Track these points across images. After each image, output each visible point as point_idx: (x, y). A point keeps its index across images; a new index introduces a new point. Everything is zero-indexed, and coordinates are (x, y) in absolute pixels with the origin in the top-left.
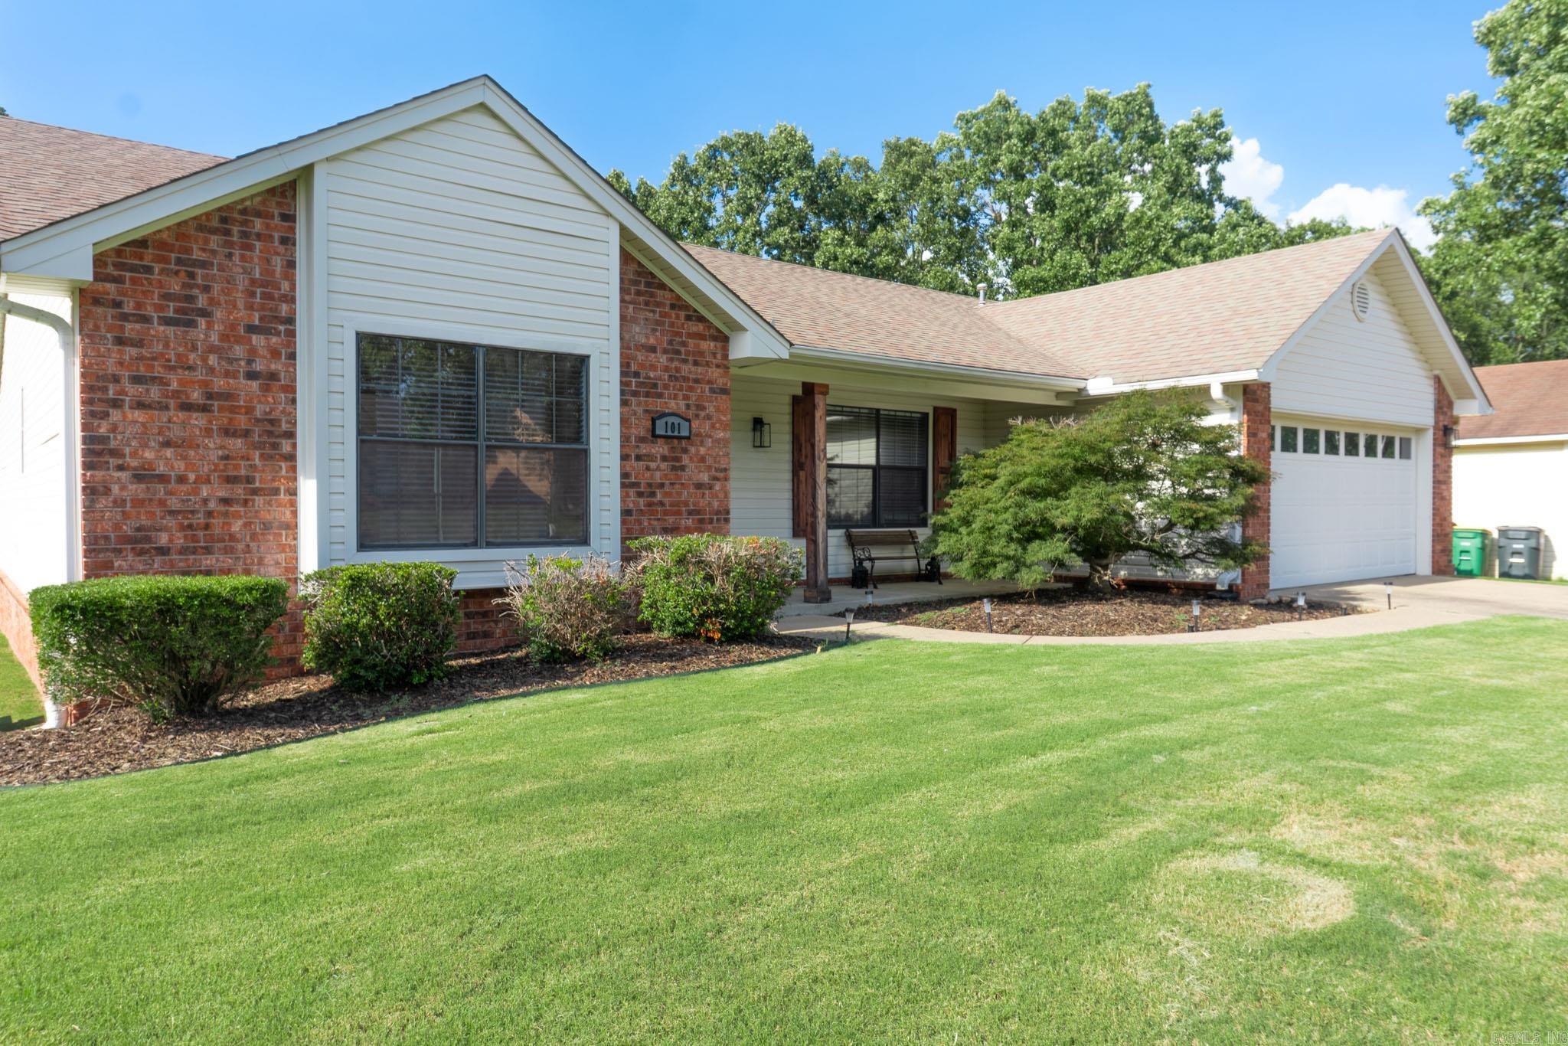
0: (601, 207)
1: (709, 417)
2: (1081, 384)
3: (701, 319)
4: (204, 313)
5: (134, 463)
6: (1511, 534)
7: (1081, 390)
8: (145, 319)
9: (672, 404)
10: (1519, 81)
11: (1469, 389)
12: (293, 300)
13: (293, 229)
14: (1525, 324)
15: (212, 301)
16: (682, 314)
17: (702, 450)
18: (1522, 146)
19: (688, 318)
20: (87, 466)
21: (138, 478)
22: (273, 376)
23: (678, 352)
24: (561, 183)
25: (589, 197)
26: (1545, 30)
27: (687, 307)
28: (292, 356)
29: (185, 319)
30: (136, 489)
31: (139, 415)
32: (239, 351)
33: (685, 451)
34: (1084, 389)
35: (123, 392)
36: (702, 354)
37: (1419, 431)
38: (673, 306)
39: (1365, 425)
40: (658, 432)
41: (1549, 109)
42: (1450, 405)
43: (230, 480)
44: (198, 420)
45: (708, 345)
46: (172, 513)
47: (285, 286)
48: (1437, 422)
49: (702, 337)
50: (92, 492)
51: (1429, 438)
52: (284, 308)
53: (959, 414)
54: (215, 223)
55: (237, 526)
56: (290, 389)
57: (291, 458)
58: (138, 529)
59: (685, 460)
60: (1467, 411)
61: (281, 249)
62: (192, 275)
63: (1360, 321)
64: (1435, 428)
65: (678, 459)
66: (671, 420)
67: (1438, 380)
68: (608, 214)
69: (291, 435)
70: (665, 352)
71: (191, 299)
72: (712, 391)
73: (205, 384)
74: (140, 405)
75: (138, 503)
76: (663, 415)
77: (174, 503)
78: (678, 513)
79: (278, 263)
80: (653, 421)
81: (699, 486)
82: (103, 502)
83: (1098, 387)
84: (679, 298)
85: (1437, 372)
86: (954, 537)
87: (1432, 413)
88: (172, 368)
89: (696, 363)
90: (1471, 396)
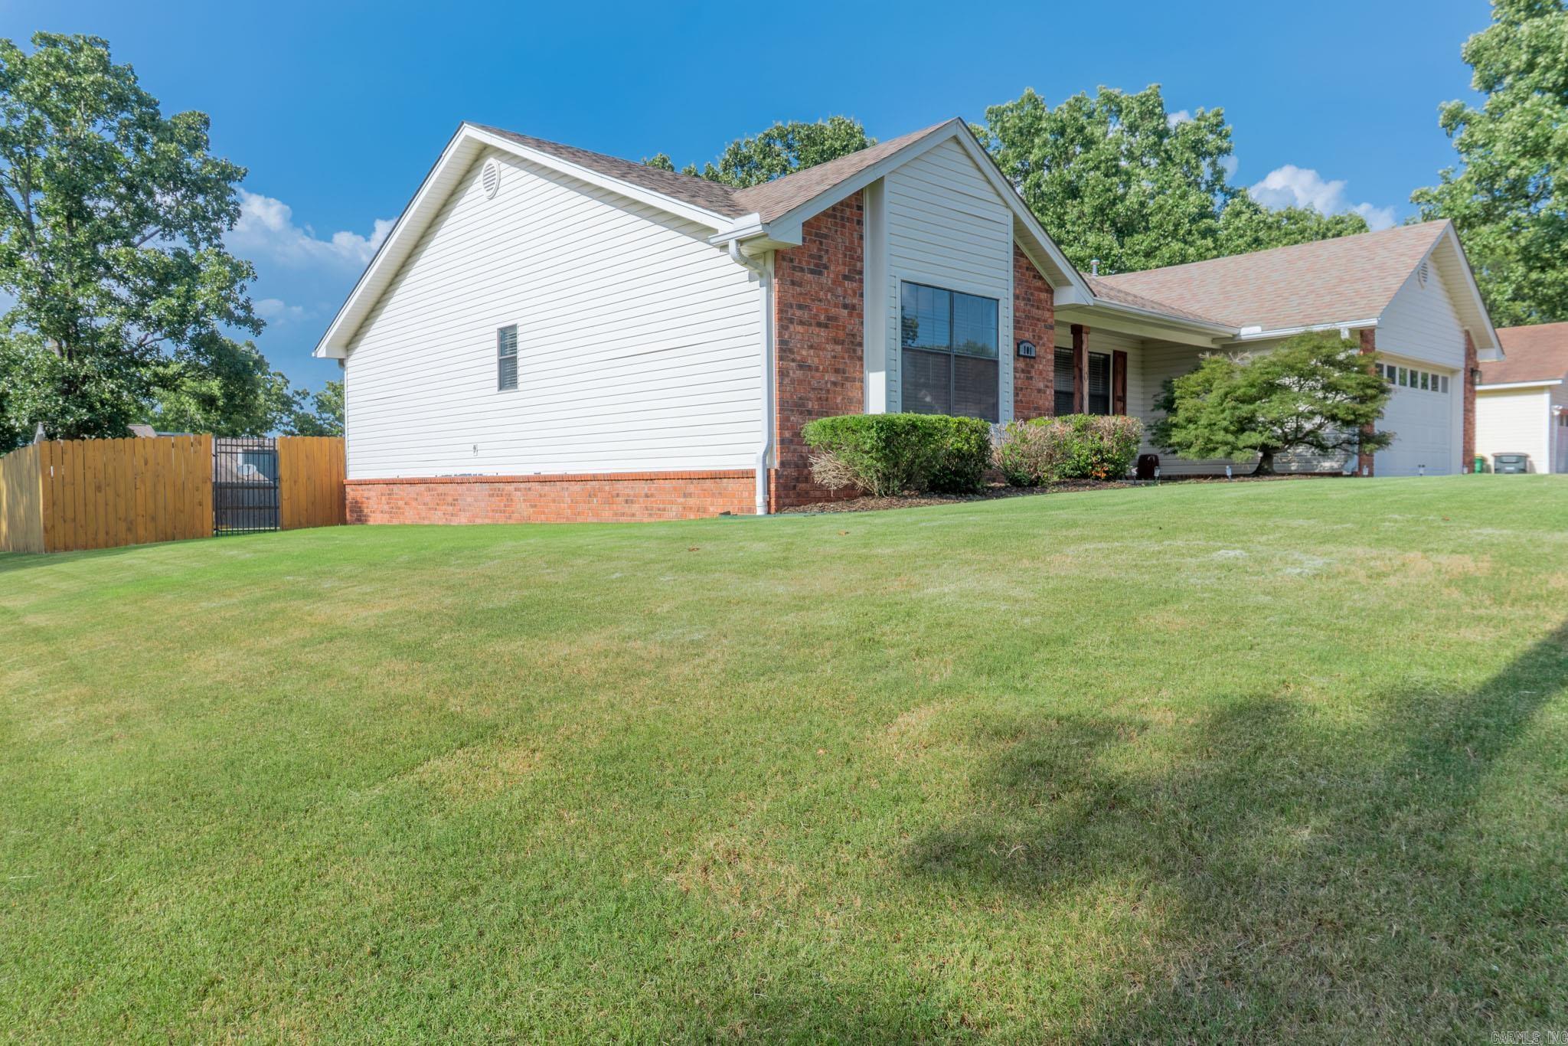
0: (1005, 202)
1: (1044, 345)
2: (1236, 332)
3: (1041, 278)
4: (826, 267)
5: (799, 358)
6: (1505, 459)
7: (1234, 336)
8: (802, 270)
9: (1027, 335)
10: (1502, 97)
11: (1490, 340)
12: (861, 260)
13: (861, 215)
14: (1499, 298)
15: (830, 260)
16: (1032, 274)
17: (1041, 367)
18: (1507, 153)
19: (1034, 277)
20: (781, 358)
21: (801, 367)
22: (853, 307)
23: (1029, 300)
24: (989, 188)
25: (999, 195)
26: (1524, 58)
27: (1034, 269)
28: (862, 295)
29: (817, 271)
30: (799, 373)
31: (800, 328)
32: (840, 291)
33: (1033, 367)
34: (1238, 335)
35: (793, 314)
36: (1040, 301)
37: (1453, 372)
38: (1027, 269)
39: (1421, 364)
40: (1022, 353)
41: (1532, 125)
42: (1475, 352)
43: (837, 371)
44: (823, 332)
45: (1044, 296)
46: (813, 389)
47: (859, 250)
48: (1467, 365)
49: (1040, 290)
50: (783, 373)
51: (1461, 376)
52: (859, 264)
53: (1129, 357)
54: (831, 212)
55: (839, 400)
56: (861, 316)
57: (861, 359)
58: (800, 398)
59: (1033, 371)
60: (1487, 358)
61: (857, 227)
62: (821, 243)
63: (1423, 287)
64: (1466, 369)
65: (1029, 372)
66: (1027, 345)
67: (1467, 333)
68: (1008, 206)
69: (861, 344)
70: (1024, 299)
71: (820, 257)
72: (1046, 327)
73: (826, 310)
74: (801, 323)
75: (800, 382)
76: (1023, 342)
77: (814, 383)
78: (1029, 409)
79: (856, 235)
80: (1018, 345)
81: (1039, 391)
82: (787, 381)
83: (1250, 332)
84: (1030, 263)
85: (1467, 328)
86: (1184, 432)
87: (1463, 358)
88: (813, 300)
89: (1038, 308)
90: (1492, 346)
